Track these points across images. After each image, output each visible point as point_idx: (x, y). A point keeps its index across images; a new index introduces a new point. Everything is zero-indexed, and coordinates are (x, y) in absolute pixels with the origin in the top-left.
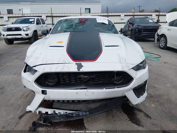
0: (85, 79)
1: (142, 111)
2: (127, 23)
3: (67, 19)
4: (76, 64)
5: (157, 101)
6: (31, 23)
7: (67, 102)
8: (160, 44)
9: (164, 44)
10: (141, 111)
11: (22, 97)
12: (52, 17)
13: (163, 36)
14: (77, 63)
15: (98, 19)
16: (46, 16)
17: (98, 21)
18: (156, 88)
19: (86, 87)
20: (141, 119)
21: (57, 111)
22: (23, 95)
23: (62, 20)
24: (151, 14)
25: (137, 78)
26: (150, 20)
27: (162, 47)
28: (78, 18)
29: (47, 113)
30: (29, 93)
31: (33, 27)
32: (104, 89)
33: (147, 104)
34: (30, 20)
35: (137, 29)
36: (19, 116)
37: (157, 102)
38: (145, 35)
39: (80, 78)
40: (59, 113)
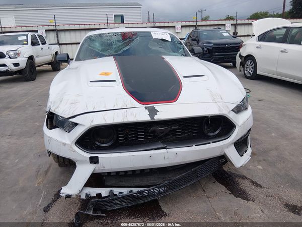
0: (163, 133)
1: (246, 177)
2: (188, 38)
3: (100, 34)
4: (146, 108)
5: (264, 160)
6: (21, 43)
7: (139, 172)
8: (246, 72)
9: (253, 70)
10: (244, 177)
11: (37, 175)
12: (57, 31)
13: (250, 57)
14: (147, 106)
15: (154, 33)
16: (46, 31)
17: (154, 37)
18: (256, 139)
19: (165, 146)
20: (247, 190)
21: (116, 191)
22: (39, 171)
23: (91, 36)
24: (224, 22)
25: (240, 124)
26: (225, 32)
27: (249, 75)
28: (120, 33)
29: (99, 195)
30: (48, 166)
31: (26, 51)
32: (194, 146)
33: (251, 166)
34: (19, 37)
35: (206, 49)
36: (42, 208)
37: (264, 162)
38: (219, 58)
39: (154, 131)
40: (120, 193)
